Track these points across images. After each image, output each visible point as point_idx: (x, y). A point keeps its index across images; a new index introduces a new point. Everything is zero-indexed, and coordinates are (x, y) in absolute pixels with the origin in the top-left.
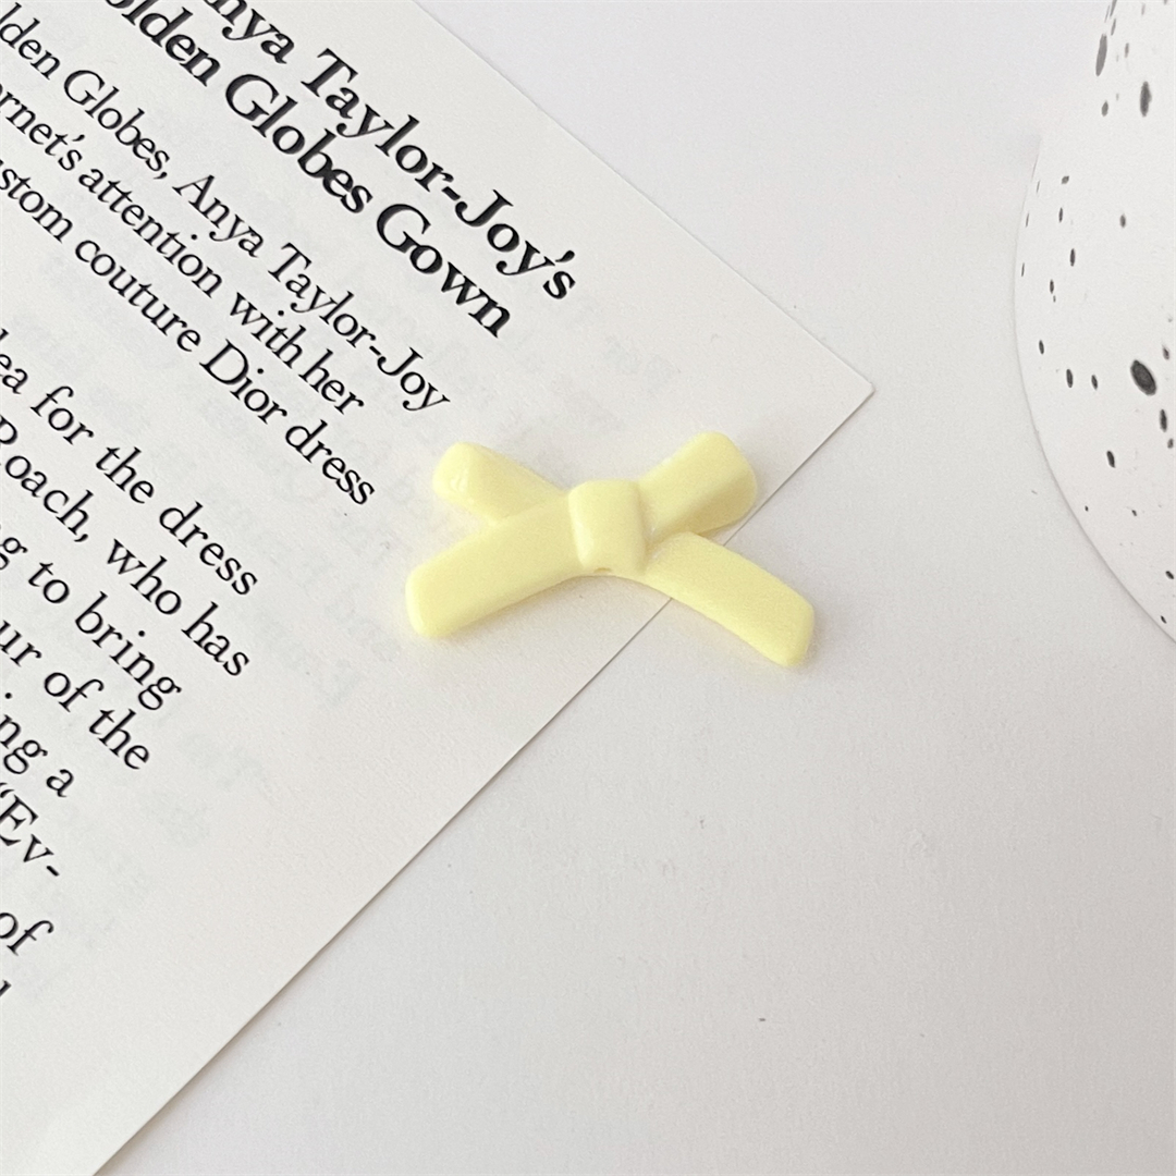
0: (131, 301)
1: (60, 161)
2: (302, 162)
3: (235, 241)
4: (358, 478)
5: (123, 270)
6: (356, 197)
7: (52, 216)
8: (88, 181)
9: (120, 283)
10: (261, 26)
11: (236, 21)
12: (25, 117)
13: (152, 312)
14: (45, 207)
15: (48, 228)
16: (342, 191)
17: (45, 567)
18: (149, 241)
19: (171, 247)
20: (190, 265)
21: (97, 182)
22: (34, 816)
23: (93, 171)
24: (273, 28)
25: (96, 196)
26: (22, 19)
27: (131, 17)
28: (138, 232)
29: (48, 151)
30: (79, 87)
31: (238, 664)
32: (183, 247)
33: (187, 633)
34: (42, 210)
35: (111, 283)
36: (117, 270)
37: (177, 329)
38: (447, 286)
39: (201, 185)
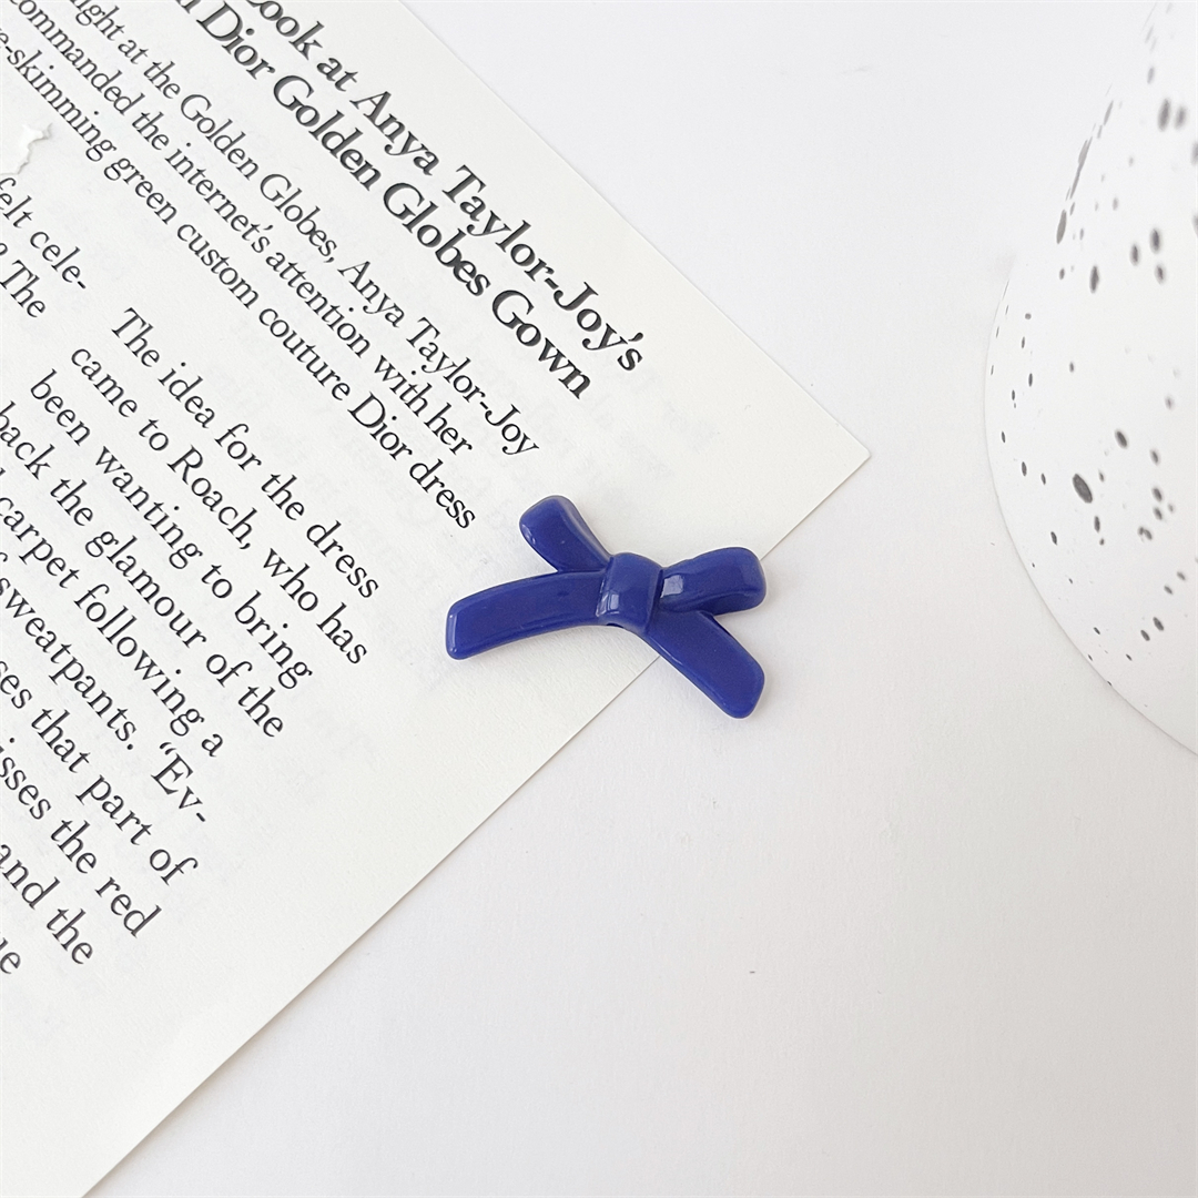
0: (299, 358)
1: (253, 245)
2: (439, 253)
3: (383, 313)
4: (464, 507)
5: (294, 334)
6: (478, 283)
7: (243, 288)
8: (273, 262)
9: (291, 344)
10: (414, 145)
11: (395, 140)
12: (229, 209)
13: (315, 368)
14: (239, 281)
15: (239, 298)
16: (467, 278)
17: (215, 568)
18: (316, 311)
19: (333, 317)
20: (346, 332)
21: (279, 263)
22: (190, 772)
23: (278, 254)
24: (423, 147)
25: (278, 274)
26: (233, 132)
27: (315, 134)
28: (309, 303)
29: (244, 237)
30: (270, 188)
31: (358, 654)
32: (342, 317)
33: (321, 626)
34: (236, 283)
35: (285, 344)
36: (290, 333)
37: (332, 382)
38: (542, 357)
39: (360, 269)
